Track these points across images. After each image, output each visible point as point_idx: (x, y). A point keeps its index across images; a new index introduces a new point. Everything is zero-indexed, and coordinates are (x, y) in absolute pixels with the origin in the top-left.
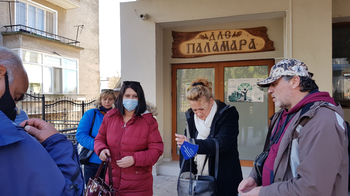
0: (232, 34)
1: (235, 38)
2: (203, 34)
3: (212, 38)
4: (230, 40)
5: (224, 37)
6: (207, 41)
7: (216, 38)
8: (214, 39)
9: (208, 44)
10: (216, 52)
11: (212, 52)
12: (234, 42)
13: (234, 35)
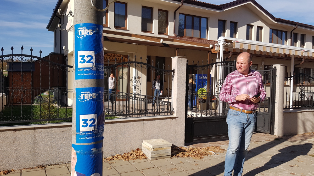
0: (118, 56)
1: (119, 57)
2: (108, 54)
3: (111, 56)
4: (117, 58)
5: (115, 56)
6: (110, 57)
7: (113, 56)
8: (112, 57)
9: (110, 58)
10: (113, 61)
11: (111, 61)
12: (119, 59)
13: (119, 56)
